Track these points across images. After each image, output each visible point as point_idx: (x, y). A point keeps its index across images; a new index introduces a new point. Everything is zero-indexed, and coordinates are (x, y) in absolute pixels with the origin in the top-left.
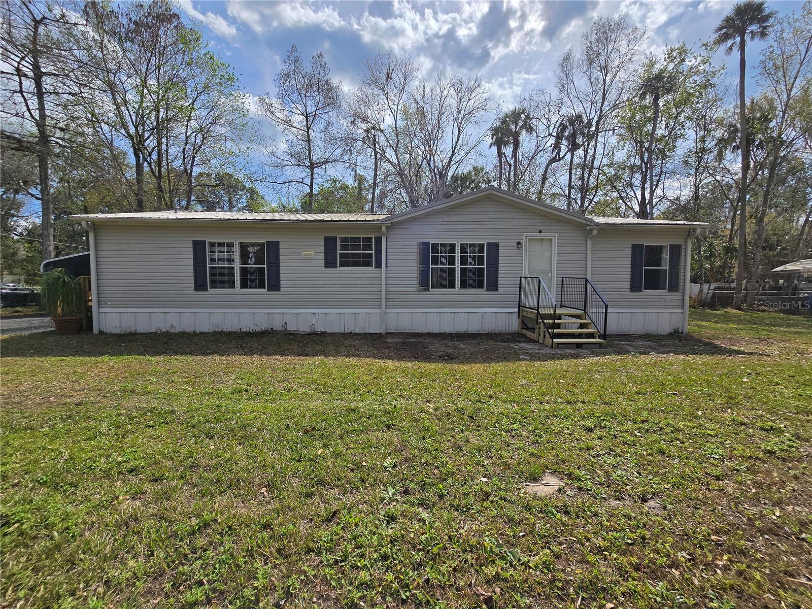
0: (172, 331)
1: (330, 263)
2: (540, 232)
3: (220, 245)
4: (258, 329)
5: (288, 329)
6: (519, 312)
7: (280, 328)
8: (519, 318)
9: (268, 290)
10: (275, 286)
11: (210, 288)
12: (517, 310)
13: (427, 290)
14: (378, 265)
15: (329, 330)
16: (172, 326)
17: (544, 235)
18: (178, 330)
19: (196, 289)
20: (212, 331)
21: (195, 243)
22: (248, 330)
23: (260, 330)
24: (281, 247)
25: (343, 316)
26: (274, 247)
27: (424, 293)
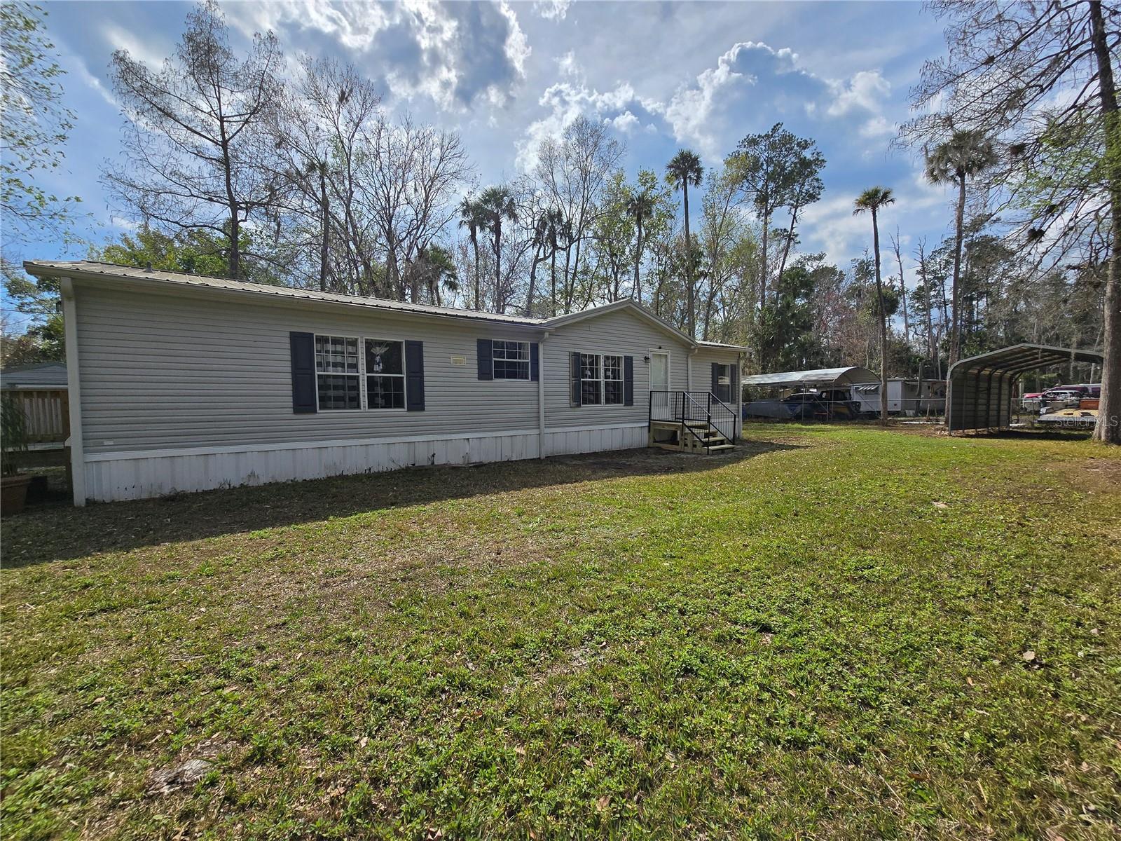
0: (252, 483)
1: (484, 374)
2: (660, 348)
3: (336, 341)
4: (394, 467)
5: (436, 463)
6: (649, 426)
7: (426, 463)
8: (649, 432)
9: (409, 410)
10: (417, 404)
11: (320, 409)
12: (647, 424)
13: (579, 406)
14: (536, 377)
15: (485, 460)
16: (252, 475)
17: (663, 352)
18: (263, 480)
19: (296, 411)
20: (325, 476)
21: (295, 337)
22: (381, 470)
23: (398, 468)
24: (424, 349)
25: (499, 439)
26: (416, 349)
27: (577, 409)
